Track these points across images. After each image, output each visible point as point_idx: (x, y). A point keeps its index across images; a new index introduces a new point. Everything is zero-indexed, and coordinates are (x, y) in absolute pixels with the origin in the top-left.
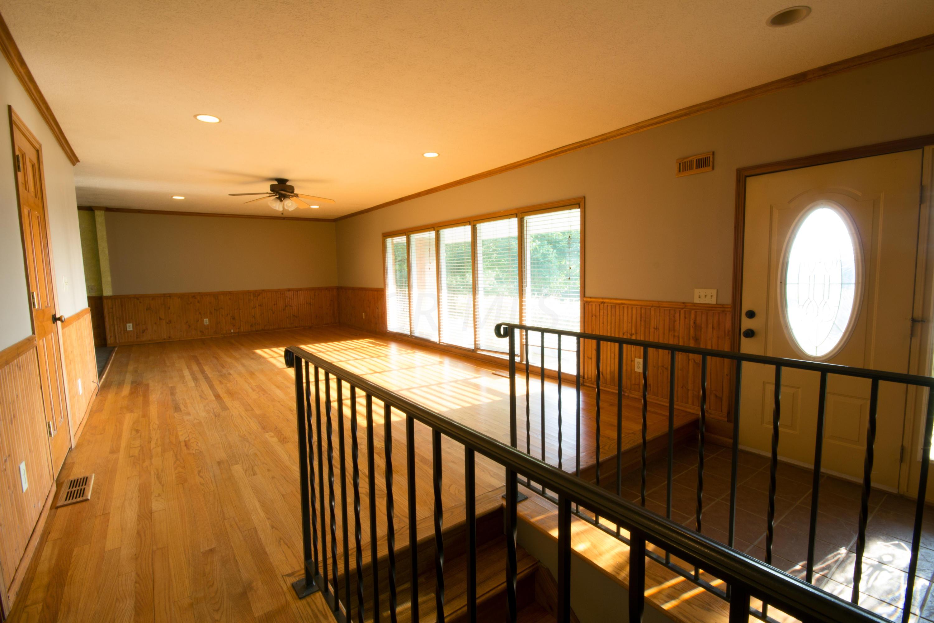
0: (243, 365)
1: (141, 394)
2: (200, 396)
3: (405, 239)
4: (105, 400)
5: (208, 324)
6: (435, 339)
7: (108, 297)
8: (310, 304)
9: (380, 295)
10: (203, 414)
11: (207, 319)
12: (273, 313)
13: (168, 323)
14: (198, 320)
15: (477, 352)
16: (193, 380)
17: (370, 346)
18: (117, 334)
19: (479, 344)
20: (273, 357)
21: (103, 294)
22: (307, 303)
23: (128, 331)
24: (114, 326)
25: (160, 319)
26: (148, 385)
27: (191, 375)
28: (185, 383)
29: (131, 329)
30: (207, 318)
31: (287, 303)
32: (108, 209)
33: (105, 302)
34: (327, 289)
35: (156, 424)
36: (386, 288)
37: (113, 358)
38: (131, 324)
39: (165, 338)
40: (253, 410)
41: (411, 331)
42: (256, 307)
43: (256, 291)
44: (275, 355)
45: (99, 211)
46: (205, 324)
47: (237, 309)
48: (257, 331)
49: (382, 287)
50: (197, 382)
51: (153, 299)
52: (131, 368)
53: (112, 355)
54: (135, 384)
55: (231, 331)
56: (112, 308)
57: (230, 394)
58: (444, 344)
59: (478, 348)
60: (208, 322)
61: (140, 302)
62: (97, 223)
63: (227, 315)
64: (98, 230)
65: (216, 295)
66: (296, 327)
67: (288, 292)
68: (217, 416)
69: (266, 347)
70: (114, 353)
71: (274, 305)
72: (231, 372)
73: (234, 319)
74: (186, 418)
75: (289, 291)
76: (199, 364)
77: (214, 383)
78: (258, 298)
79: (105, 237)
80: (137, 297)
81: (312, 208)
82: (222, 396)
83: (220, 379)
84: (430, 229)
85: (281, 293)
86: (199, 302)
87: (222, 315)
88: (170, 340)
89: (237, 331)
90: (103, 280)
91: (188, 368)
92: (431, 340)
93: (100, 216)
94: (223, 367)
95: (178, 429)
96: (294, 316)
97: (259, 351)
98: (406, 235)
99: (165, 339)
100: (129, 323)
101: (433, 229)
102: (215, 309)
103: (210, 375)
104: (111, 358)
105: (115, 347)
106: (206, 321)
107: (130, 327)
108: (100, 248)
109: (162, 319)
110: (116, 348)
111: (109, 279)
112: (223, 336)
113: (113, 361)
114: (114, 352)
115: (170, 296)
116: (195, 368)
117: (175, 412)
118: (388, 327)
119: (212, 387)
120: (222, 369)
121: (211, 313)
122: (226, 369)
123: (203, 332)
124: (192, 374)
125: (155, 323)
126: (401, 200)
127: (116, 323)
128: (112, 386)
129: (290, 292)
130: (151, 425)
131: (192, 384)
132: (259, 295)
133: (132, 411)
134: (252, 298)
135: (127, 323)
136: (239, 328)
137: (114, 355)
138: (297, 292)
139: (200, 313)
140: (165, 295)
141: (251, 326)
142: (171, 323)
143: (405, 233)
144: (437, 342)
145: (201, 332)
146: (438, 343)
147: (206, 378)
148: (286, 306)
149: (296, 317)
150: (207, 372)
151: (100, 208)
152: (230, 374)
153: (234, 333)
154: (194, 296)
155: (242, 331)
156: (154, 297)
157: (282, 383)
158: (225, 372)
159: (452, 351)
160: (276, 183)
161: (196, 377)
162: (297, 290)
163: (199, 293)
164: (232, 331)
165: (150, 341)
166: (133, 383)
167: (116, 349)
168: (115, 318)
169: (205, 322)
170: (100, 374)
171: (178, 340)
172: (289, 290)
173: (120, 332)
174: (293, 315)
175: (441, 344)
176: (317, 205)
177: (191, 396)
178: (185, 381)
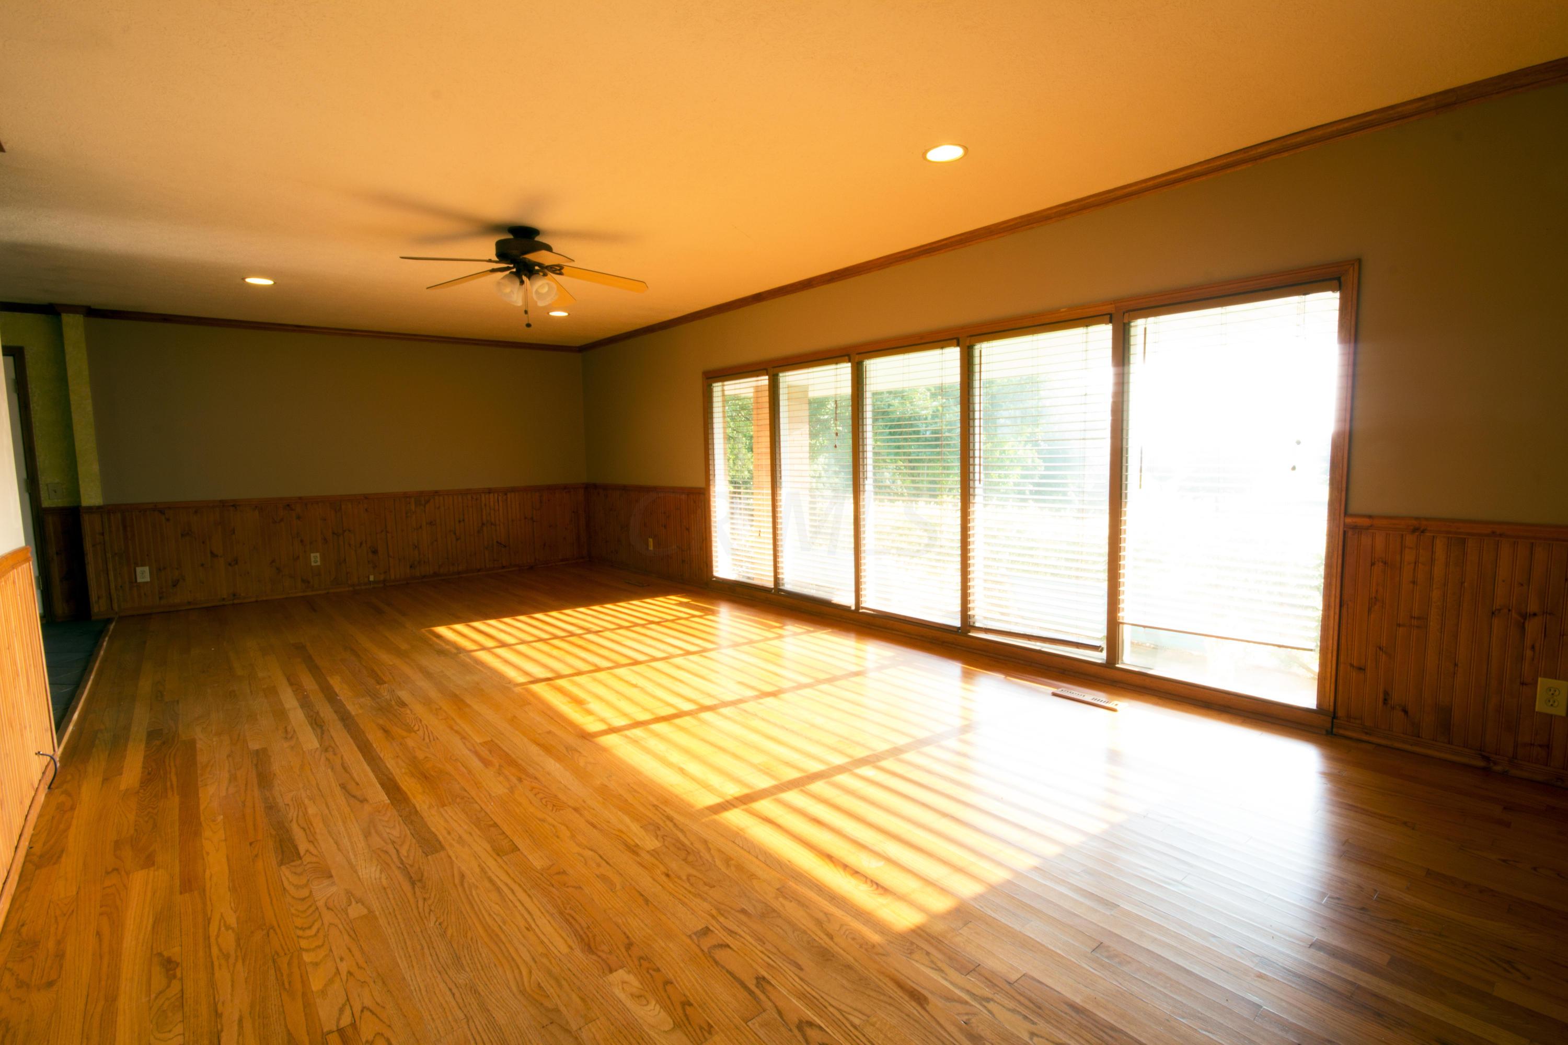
0: (428, 675)
1: (174, 779)
2: (343, 787)
3: (767, 382)
4: (73, 808)
5: (319, 563)
6: (846, 599)
7: (90, 509)
8: (532, 519)
9: (695, 502)
10: (369, 872)
11: (318, 554)
12: (457, 540)
13: (230, 564)
14: (298, 557)
15: (970, 634)
16: (311, 724)
17: (694, 616)
18: (113, 591)
19: (974, 616)
20: (484, 648)
21: (80, 502)
22: (525, 518)
23: (140, 583)
24: (108, 574)
25: (213, 555)
26: (191, 745)
27: (302, 707)
28: (291, 738)
29: (148, 579)
30: (317, 552)
31: (484, 517)
32: (91, 312)
33: (86, 520)
34: (565, 488)
35: (228, 928)
36: (712, 487)
37: (102, 653)
38: (147, 569)
39: (225, 597)
40: (515, 849)
41: (777, 580)
42: (421, 527)
43: (421, 494)
44: (490, 643)
45: (71, 315)
46: (313, 564)
47: (382, 531)
48: (424, 577)
49: (701, 484)
50: (323, 733)
51: (196, 512)
52: (145, 685)
53: (102, 645)
54: (158, 743)
55: (369, 578)
56: (103, 534)
57: (426, 777)
58: (872, 612)
59: (971, 624)
60: (318, 559)
61: (168, 520)
62: (66, 342)
63: (361, 544)
64: (68, 357)
65: (335, 503)
66: (503, 567)
67: (487, 496)
68: (416, 880)
69: (459, 620)
70: (107, 639)
71: (460, 522)
72: (404, 695)
73: (375, 552)
74: (323, 892)
75: (489, 493)
76: (315, 670)
77: (371, 737)
78: (425, 507)
79: (86, 373)
80: (160, 509)
81: (553, 316)
82: (404, 788)
83: (381, 722)
84: (836, 359)
85: (472, 498)
86: (299, 518)
87: (350, 545)
88: (236, 602)
89: (382, 577)
90: (82, 470)
91: (291, 684)
92: (833, 602)
93: (73, 326)
94: (380, 682)
95: (307, 957)
96: (501, 544)
97: (442, 630)
98: (767, 374)
99: (224, 599)
100: (143, 565)
101: (847, 358)
102: (334, 533)
103: (352, 708)
104: (98, 653)
105: (109, 621)
106: (315, 559)
107: (143, 574)
108: (73, 398)
109: (217, 556)
110: (111, 623)
111: (96, 467)
112: (351, 589)
113: (104, 661)
114: (105, 637)
115: (235, 505)
116: (309, 683)
117: (281, 863)
118: (715, 569)
119: (366, 749)
120: (378, 687)
121: (325, 540)
122: (387, 685)
123: (309, 582)
124: (305, 703)
125: (202, 565)
126: (758, 298)
127: (110, 566)
128: (94, 750)
129: (492, 495)
130: (213, 929)
131: (310, 741)
132: (427, 502)
133: (149, 862)
134: (413, 507)
135: (137, 565)
136: (385, 572)
137: (105, 644)
138: (506, 494)
139: (302, 541)
140: (223, 504)
141: (411, 567)
142: (237, 563)
143: (766, 370)
144: (850, 607)
145: (303, 581)
146: (853, 608)
147: (346, 719)
148: (483, 524)
149: (505, 546)
150: (341, 697)
151: (73, 309)
152: (403, 704)
153: (374, 582)
154: (288, 505)
155: (393, 577)
156: (197, 508)
157: (549, 732)
158: (386, 695)
159: (893, 630)
160: (511, 237)
161: (318, 713)
162: (506, 491)
163: (300, 498)
164: (372, 578)
165: (190, 603)
166: (152, 735)
167: (112, 627)
168: (109, 555)
169: (313, 559)
170: (60, 723)
171: (253, 599)
172: (490, 491)
173: (121, 587)
174: (497, 542)
175: (861, 611)
176: (565, 311)
177: (318, 785)
178: (289, 728)
